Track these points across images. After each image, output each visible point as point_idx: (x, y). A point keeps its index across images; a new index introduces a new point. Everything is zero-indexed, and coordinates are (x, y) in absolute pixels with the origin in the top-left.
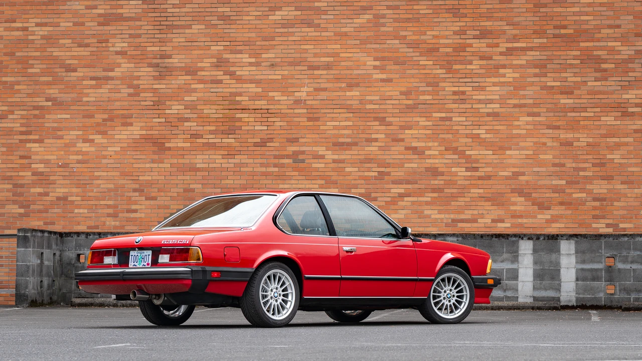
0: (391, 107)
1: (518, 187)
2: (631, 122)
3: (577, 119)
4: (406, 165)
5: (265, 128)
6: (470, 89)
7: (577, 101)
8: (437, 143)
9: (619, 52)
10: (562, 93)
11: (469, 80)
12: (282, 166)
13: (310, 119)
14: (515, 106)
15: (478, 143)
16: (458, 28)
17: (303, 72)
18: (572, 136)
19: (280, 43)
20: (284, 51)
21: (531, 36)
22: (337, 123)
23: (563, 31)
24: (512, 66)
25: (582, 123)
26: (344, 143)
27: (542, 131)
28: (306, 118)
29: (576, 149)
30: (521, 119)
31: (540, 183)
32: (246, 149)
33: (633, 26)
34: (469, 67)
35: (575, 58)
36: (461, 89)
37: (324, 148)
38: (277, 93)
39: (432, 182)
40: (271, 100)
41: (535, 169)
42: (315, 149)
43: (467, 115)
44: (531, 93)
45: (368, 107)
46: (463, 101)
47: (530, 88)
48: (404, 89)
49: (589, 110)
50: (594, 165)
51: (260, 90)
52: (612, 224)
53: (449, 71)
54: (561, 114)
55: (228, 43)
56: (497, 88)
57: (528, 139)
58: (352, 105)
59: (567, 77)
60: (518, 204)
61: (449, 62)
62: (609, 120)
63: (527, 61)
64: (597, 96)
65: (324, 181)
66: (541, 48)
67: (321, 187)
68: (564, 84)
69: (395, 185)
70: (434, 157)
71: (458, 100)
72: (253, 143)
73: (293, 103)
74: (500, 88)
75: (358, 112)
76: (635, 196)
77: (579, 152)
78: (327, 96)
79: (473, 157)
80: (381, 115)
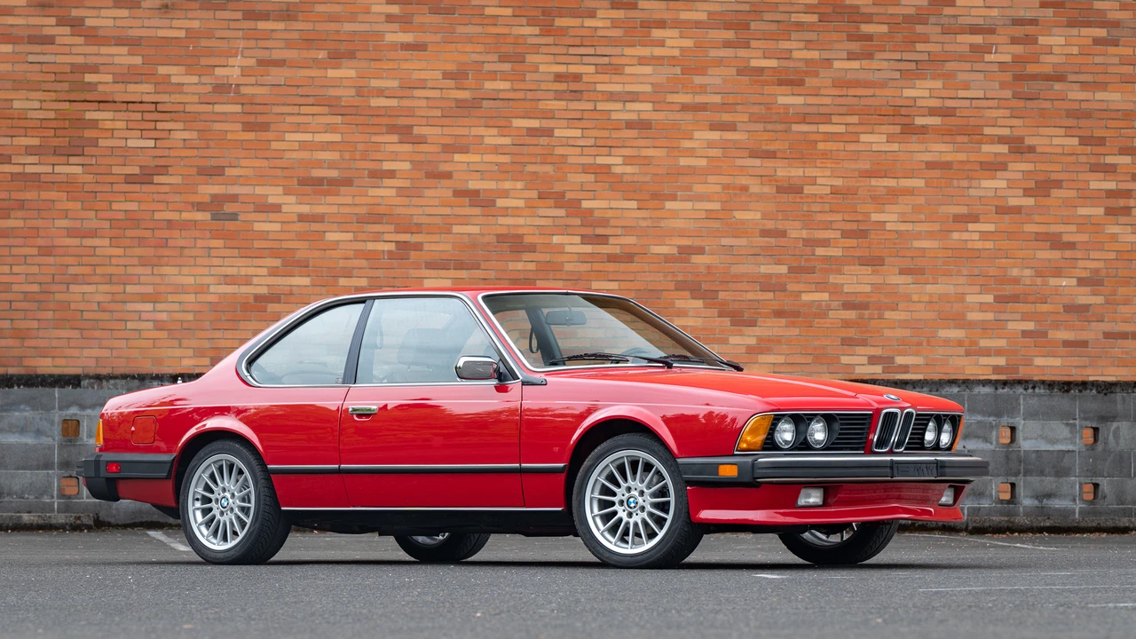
1: (690, 278)
2: (922, 147)
3: (812, 137)
4: (456, 229)
5: (151, 143)
6: (592, 69)
7: (811, 100)
8: (521, 182)
10: (781, 83)
11: (590, 51)
12: (187, 226)
13: (248, 127)
14: (685, 108)
15: (607, 185)
17: (233, 25)
18: (800, 172)
22: (307, 137)
24: (677, 24)
25: (821, 146)
26: (323, 178)
27: (739, 162)
28: (240, 125)
29: (809, 200)
30: (697, 135)
31: (735, 270)
32: (107, 188)
34: (589, 22)
35: (809, 9)
36: (573, 69)
37: (280, 190)
38: (176, 68)
39: (512, 266)
40: (163, 83)
41: (726, 241)
42: (259, 190)
43: (584, 124)
44: (718, 81)
45: (375, 102)
46: (576, 95)
47: (717, 71)
48: (451, 67)
49: (835, 119)
50: (846, 234)
51: (138, 60)
52: (880, 357)
53: (548, 30)
54: (779, 127)
56: (648, 70)
57: (711, 179)
58: (339, 98)
59: (790, 51)
60: (690, 314)
61: (547, 12)
62: (876, 141)
63: (710, 13)
64: (852, 92)
65: (280, 260)
67: (274, 272)
68: (785, 63)
69: (432, 271)
70: (515, 212)
71: (565, 91)
72: (124, 176)
73: (211, 90)
74: (654, 70)
75: (354, 113)
76: (926, 299)
77: (815, 208)
78: (286, 78)
79: (596, 214)
80: (402, 121)
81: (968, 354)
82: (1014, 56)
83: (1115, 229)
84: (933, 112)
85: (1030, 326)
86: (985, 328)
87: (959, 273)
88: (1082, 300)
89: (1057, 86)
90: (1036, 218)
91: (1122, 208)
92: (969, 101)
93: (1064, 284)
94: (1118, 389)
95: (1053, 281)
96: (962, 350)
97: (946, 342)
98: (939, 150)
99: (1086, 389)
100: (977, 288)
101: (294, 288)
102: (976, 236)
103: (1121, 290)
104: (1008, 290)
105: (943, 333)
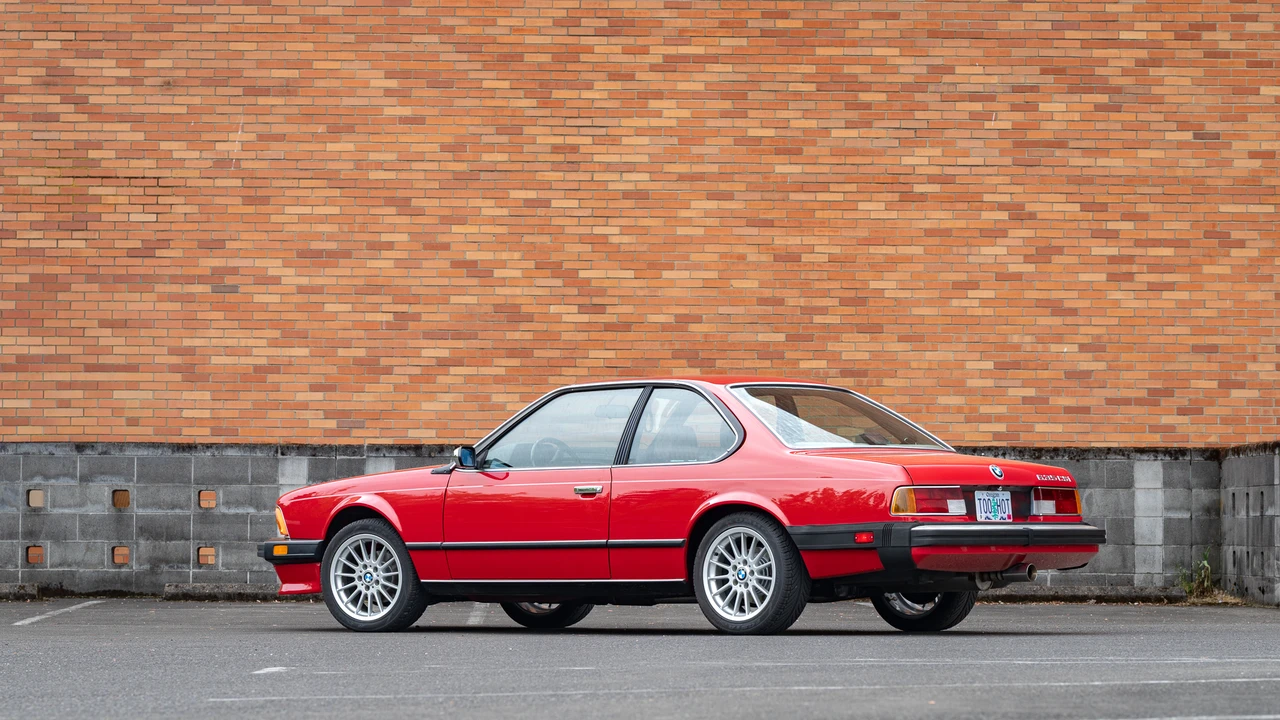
0: (421, 175)
1: (687, 346)
2: (920, 215)
3: (810, 206)
4: (454, 299)
5: (153, 218)
6: (589, 140)
7: (808, 169)
8: (520, 254)
9: (894, 70)
10: (778, 152)
11: (588, 122)
12: (188, 298)
13: (249, 201)
14: (682, 178)
15: (604, 255)
16: (563, 13)
17: (234, 101)
18: (798, 241)
19: (184, 36)
20: (193, 55)
21: (715, 32)
22: (307, 210)
23: (781, 24)
24: (674, 95)
25: (819, 214)
26: (322, 251)
27: (737, 231)
28: (241, 199)
29: (807, 268)
30: (694, 204)
31: (732, 338)
32: (110, 262)
33: (923, 16)
34: (586, 94)
35: (806, 79)
36: (570, 140)
37: (279, 262)
38: (177, 143)
39: (509, 335)
40: (165, 159)
41: (722, 310)
42: (259, 263)
43: (581, 194)
44: (714, 150)
45: (374, 175)
46: (573, 165)
47: (714, 141)
48: (449, 140)
49: (833, 187)
50: (844, 302)
51: (140, 136)
53: (545, 102)
54: (777, 196)
55: (71, 36)
56: (645, 140)
57: (708, 248)
58: (338, 171)
59: (788, 120)
61: (543, 84)
62: (874, 208)
63: (707, 84)
64: (850, 160)
65: (279, 331)
66: (736, 57)
67: (273, 343)
68: (783, 132)
69: (430, 341)
70: (512, 282)
71: (562, 162)
72: (126, 251)
73: (211, 164)
74: (650, 140)
75: (351, 186)
76: (926, 366)
77: (813, 276)
78: (286, 152)
79: (594, 283)
80: (400, 194)
81: (968, 421)
82: (1014, 123)
83: (1118, 295)
84: (932, 179)
85: (1031, 392)
86: (985, 394)
87: (959, 341)
88: (1084, 366)
89: (1058, 152)
90: (1037, 285)
91: (1124, 274)
92: (968, 168)
93: (1065, 350)
94: (1091, 456)
95: (1054, 348)
96: (961, 417)
97: (946, 409)
98: (939, 218)
99: (1058, 455)
100: (977, 355)
101: (293, 359)
102: (976, 303)
103: (1124, 356)
104: (1009, 357)
105: (943, 400)
